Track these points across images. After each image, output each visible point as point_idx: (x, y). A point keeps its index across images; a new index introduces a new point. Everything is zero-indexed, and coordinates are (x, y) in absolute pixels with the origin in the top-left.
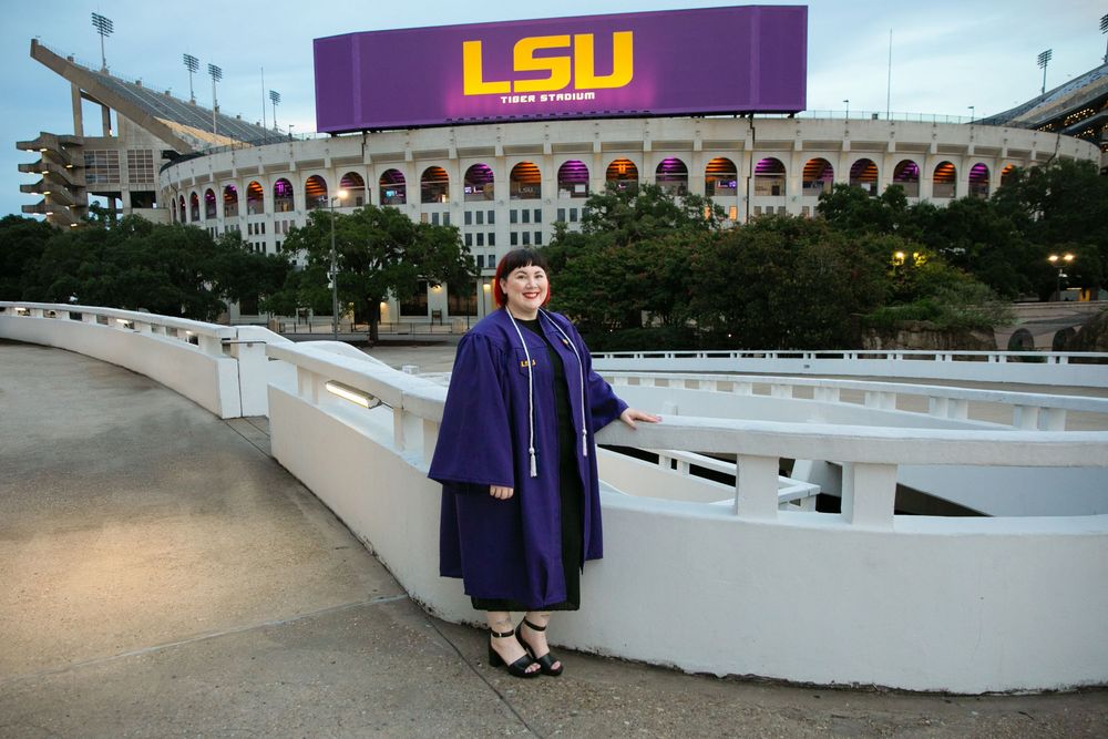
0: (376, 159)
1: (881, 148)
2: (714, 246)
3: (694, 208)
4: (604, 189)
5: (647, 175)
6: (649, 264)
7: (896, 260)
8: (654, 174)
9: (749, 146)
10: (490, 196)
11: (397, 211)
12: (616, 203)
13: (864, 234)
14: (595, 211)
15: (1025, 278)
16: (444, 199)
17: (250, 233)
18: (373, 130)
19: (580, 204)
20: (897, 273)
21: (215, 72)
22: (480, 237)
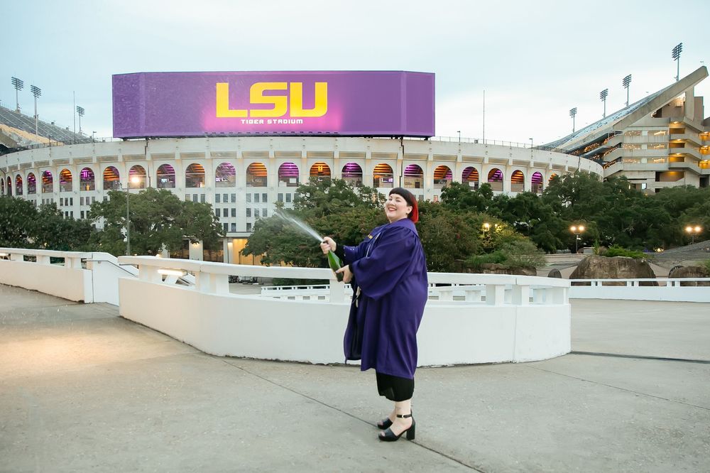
0: (155, 157)
1: (480, 160)
2: (375, 218)
3: (366, 195)
4: (309, 181)
5: (336, 174)
6: (335, 229)
7: (485, 228)
8: (341, 173)
9: (400, 157)
10: (232, 184)
11: (170, 192)
12: (316, 190)
13: (467, 212)
14: (302, 195)
15: (559, 240)
16: (201, 185)
17: (62, 205)
18: (153, 138)
19: (293, 190)
20: (486, 236)
21: (36, 91)
22: (226, 211)
